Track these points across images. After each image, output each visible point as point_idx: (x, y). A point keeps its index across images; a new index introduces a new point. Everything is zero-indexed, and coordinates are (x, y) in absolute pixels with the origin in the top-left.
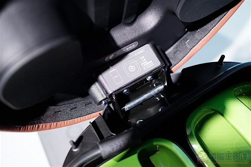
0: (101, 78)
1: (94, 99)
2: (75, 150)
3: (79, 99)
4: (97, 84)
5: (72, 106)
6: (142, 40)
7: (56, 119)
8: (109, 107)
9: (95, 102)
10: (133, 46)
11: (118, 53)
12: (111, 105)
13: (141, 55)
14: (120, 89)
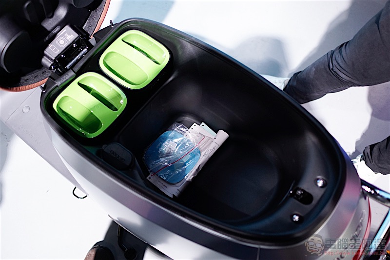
0: (45, 52)
1: (46, 67)
2: (44, 92)
3: (37, 70)
4: (45, 57)
5: (35, 75)
6: (62, 24)
7: (27, 82)
8: (57, 70)
9: (47, 68)
10: (58, 29)
11: (51, 35)
12: (59, 69)
13: (65, 33)
14: (59, 55)
